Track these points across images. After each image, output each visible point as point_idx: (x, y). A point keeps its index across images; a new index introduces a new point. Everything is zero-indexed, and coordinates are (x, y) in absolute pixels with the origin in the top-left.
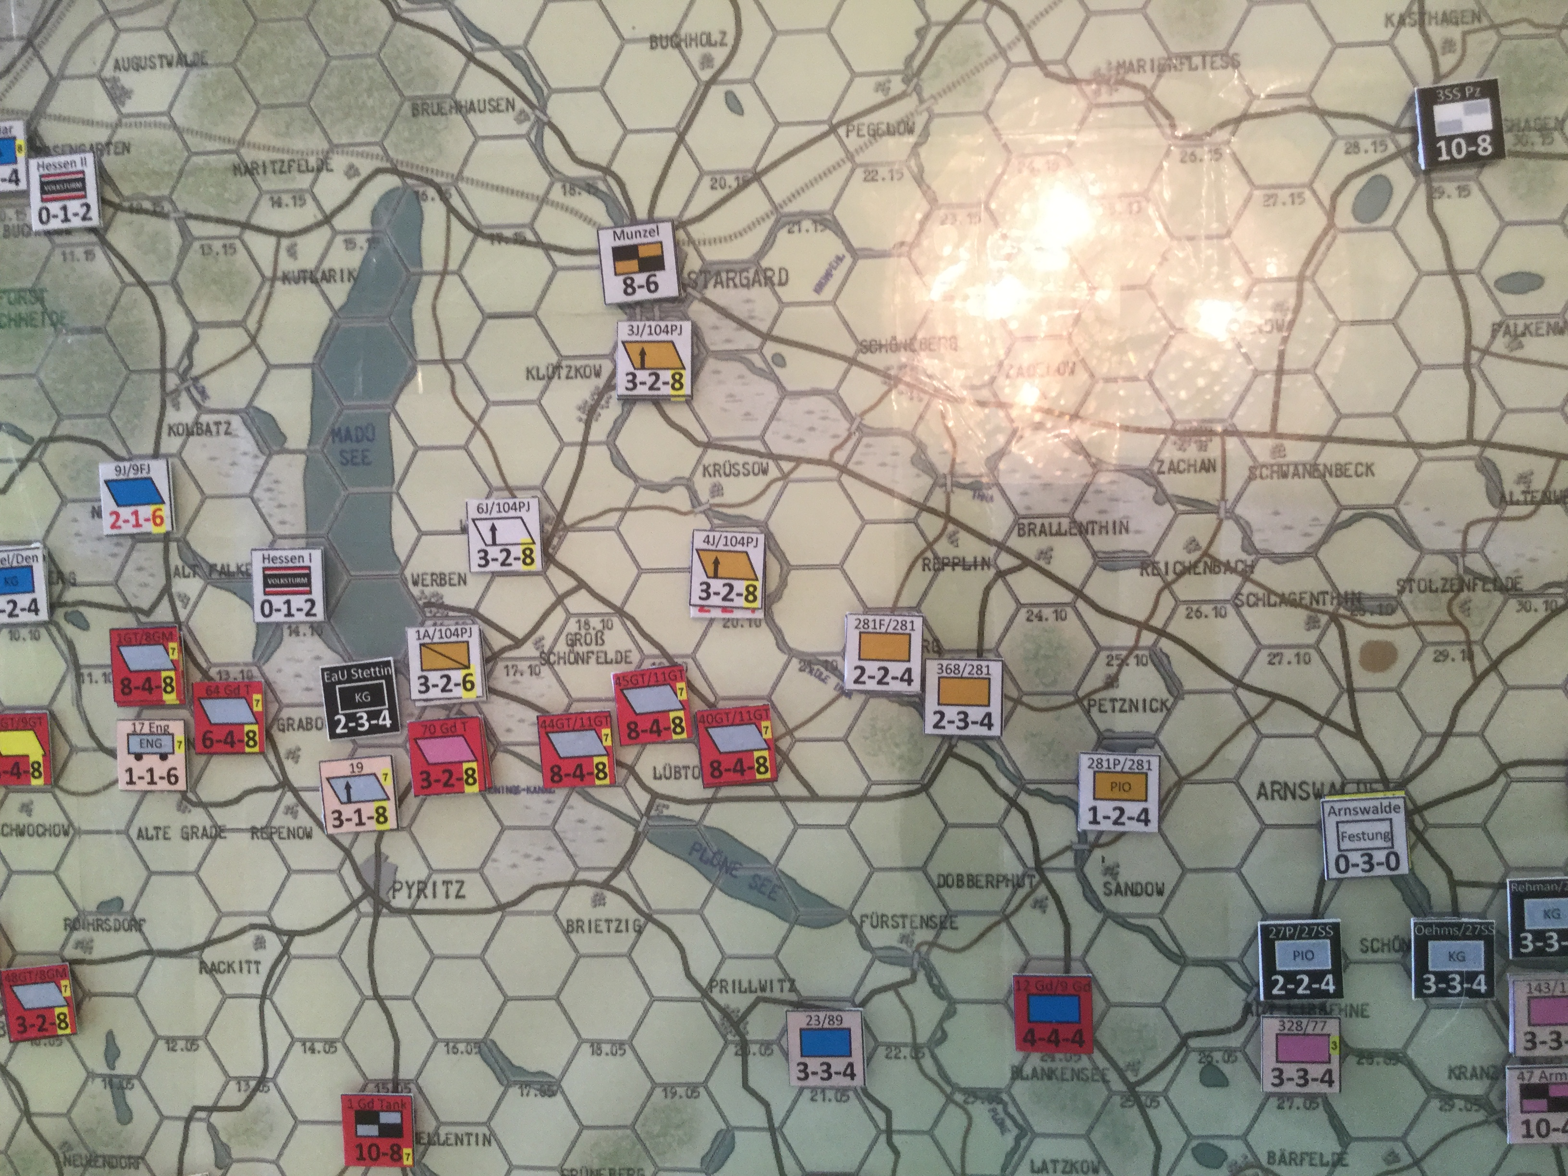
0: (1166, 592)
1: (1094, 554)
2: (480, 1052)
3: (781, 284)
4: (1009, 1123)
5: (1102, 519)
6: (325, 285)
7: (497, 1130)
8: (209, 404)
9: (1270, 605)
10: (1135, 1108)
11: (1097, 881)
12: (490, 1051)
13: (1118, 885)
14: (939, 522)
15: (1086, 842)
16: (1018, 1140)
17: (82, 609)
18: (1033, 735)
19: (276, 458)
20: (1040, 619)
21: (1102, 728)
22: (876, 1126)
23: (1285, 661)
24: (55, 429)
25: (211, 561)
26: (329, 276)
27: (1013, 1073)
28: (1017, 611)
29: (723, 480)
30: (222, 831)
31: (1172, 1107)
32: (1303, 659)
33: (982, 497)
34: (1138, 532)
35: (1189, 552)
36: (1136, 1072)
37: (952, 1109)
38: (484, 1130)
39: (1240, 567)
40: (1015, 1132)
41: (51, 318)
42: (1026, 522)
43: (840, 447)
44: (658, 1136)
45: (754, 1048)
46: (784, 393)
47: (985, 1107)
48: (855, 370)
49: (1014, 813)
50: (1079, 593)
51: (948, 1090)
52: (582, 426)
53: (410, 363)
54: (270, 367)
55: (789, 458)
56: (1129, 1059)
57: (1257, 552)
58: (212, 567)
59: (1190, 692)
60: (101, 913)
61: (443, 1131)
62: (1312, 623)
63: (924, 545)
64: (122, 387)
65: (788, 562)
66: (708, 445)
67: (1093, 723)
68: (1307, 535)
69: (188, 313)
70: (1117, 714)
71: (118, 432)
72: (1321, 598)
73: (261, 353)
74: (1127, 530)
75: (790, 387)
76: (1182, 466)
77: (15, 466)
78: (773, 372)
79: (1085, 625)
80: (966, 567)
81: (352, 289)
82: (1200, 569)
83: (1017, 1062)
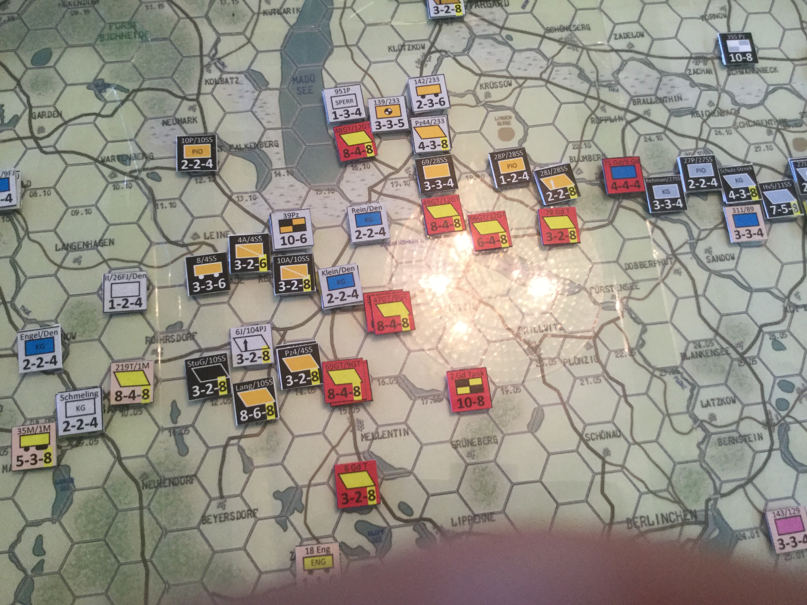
0: (704, 124)
1: (669, 111)
2: (398, 382)
3: (506, 6)
4: (685, 383)
5: (670, 95)
6: (285, 15)
7: (411, 426)
8: (226, 70)
9: (750, 126)
10: (746, 366)
11: (703, 256)
12: (403, 381)
13: (713, 257)
14: (595, 103)
15: (693, 239)
16: (692, 391)
17: (157, 171)
19: (264, 92)
20: (651, 140)
22: (618, 394)
23: (762, 149)
24: (141, 84)
25: (230, 143)
26: (287, 11)
27: (682, 356)
28: (639, 138)
29: (490, 90)
30: (241, 279)
31: (763, 363)
32: (769, 148)
33: (613, 90)
34: (686, 100)
35: (710, 107)
36: (742, 347)
37: (655, 380)
38: (404, 426)
39: (733, 111)
40: (689, 387)
41: (139, 34)
42: (636, 98)
43: (544, 72)
44: (502, 416)
45: (546, 362)
46: (514, 51)
47: (673, 376)
48: (545, 41)
49: (656, 230)
50: (666, 128)
51: (651, 370)
52: (419, 70)
53: (330, 47)
54: (258, 52)
55: (521, 78)
56: (737, 341)
57: (739, 104)
58: (231, 146)
60: (169, 332)
61: (380, 430)
62: (769, 133)
63: (590, 112)
64: (179, 64)
65: (527, 125)
66: (481, 75)
68: (757, 96)
69: (215, 30)
71: (177, 85)
72: (770, 122)
73: (253, 46)
74: (681, 99)
75: (517, 48)
76: (699, 71)
77: (119, 103)
78: (507, 43)
79: (672, 141)
80: (612, 121)
81: (300, 16)
82: (716, 114)
83: (682, 351)
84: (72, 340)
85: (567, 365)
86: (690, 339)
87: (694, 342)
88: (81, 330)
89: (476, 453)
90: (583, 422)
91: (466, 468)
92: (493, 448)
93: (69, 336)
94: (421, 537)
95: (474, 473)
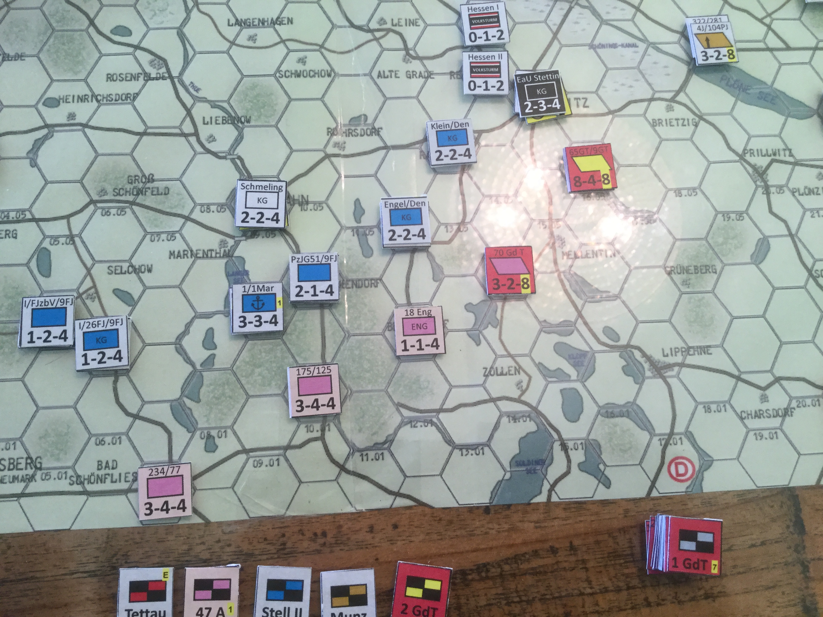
2: (605, 199)
7: (619, 247)
12: (611, 198)
30: (432, 74)
38: (611, 247)
44: (722, 244)
45: (773, 190)
60: (352, 125)
61: (584, 249)
84: (246, 124)
85: (796, 194)
88: (256, 114)
89: (691, 282)
90: (812, 257)
91: (680, 296)
92: (711, 278)
93: (243, 120)
94: (628, 364)
95: (690, 302)
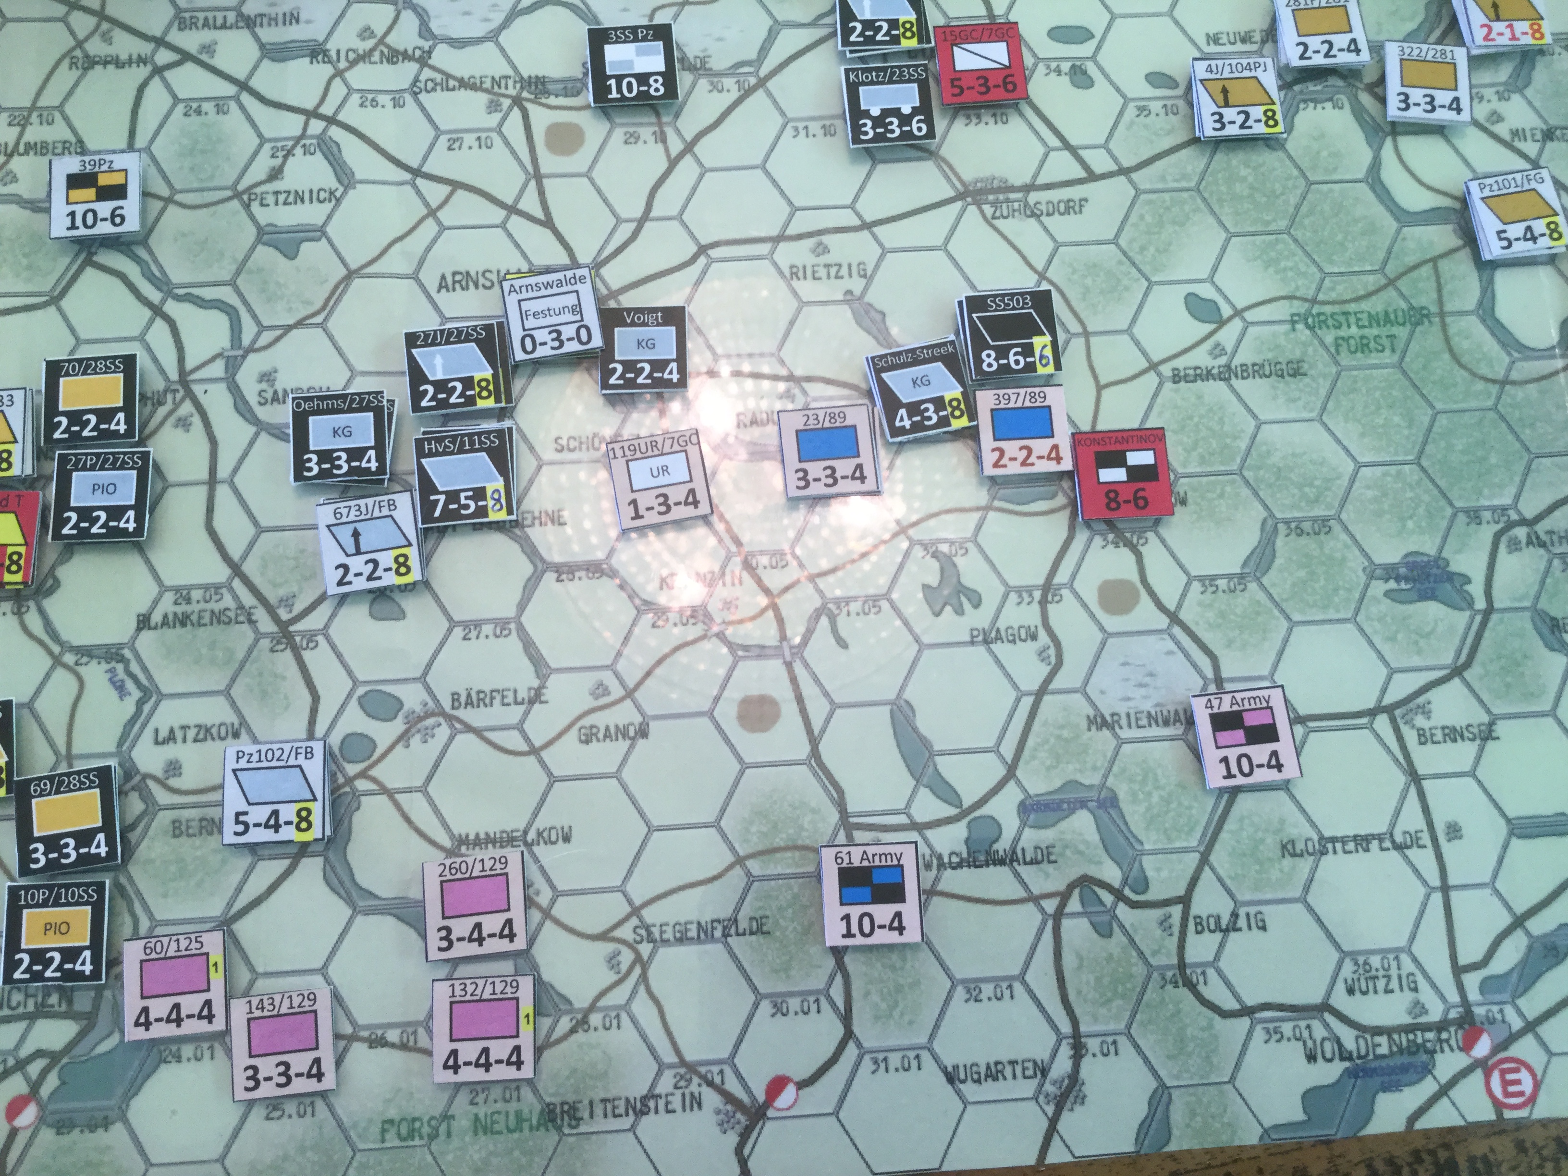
0: (338, 80)
1: (262, 46)
4: (129, 685)
5: (272, 11)
9: (448, 89)
10: (288, 653)
11: (250, 389)
13: (276, 392)
14: (92, 21)
15: (240, 347)
16: (140, 703)
18: (184, 235)
20: (199, 112)
21: (263, 222)
23: (465, 146)
27: (139, 622)
28: (173, 106)
31: (333, 647)
32: (484, 143)
34: (308, 22)
35: (364, 39)
36: (290, 607)
37: (60, 673)
39: (418, 53)
40: (136, 694)
42: (187, 15)
47: (104, 667)
49: (159, 323)
50: (244, 86)
51: (56, 649)
56: (282, 592)
57: (434, 37)
59: (361, 182)
62: (493, 107)
63: (71, 43)
67: (252, 217)
68: (487, 20)
70: (281, 207)
72: (503, 82)
74: (297, 21)
79: (248, 117)
80: (119, 65)
82: (376, 56)
83: (143, 610)
86: (168, 582)
87: (177, 590)
